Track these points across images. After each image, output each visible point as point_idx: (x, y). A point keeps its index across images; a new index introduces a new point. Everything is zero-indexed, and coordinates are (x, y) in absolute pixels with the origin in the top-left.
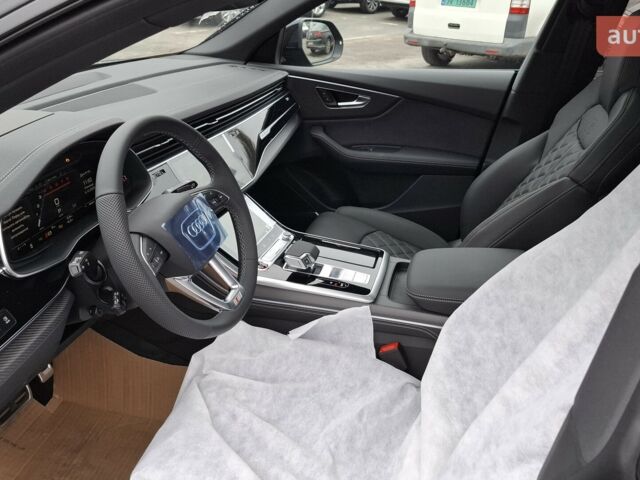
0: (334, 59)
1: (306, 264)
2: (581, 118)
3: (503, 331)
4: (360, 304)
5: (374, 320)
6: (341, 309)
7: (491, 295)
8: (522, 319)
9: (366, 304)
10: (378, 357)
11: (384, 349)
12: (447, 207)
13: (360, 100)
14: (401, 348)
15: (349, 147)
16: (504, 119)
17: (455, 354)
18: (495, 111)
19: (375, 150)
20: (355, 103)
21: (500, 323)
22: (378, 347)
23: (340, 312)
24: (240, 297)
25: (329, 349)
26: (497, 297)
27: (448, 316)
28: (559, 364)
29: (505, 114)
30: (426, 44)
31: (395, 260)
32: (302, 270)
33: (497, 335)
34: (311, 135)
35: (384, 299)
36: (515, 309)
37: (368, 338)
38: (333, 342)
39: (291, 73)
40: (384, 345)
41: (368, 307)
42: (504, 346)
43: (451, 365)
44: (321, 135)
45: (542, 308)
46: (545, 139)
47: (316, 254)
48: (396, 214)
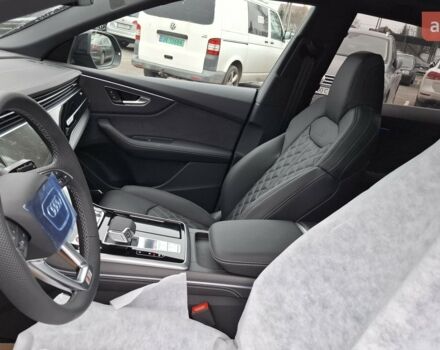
0: (114, 66)
1: (127, 238)
2: (310, 125)
3: (309, 289)
4: (178, 272)
5: (188, 285)
6: (162, 277)
7: (294, 259)
8: (327, 279)
9: (183, 271)
10: (191, 317)
11: (197, 310)
12: (207, 187)
13: (141, 100)
14: (210, 307)
15: (131, 137)
16: (251, 123)
17: (267, 311)
18: (243, 116)
19: (152, 140)
20: (137, 102)
21: (305, 283)
22: (190, 308)
23: (163, 281)
24: (90, 275)
25: (150, 315)
26: (299, 261)
27: (256, 277)
28: (410, 322)
29: (251, 119)
30: (148, 67)
31: (194, 231)
32: (124, 244)
33: (304, 293)
34: (98, 125)
35: (195, 266)
36: (317, 271)
37: (183, 301)
38: (150, 307)
39: (84, 72)
40: (196, 306)
41: (184, 274)
42: (313, 302)
43: (266, 321)
44: (108, 126)
45: (344, 269)
46: (283, 139)
47: (133, 229)
48: (172, 192)
